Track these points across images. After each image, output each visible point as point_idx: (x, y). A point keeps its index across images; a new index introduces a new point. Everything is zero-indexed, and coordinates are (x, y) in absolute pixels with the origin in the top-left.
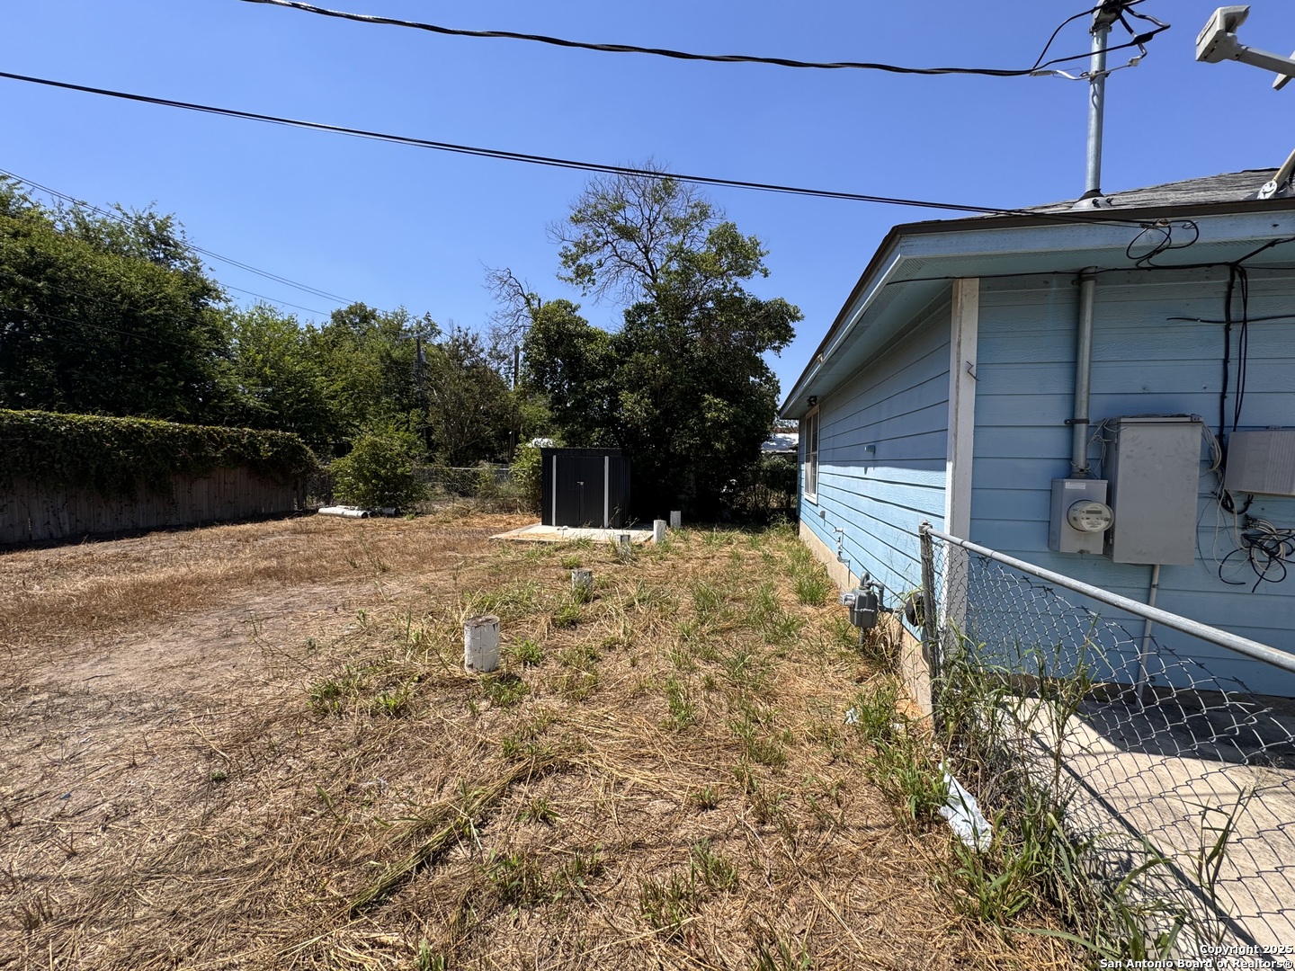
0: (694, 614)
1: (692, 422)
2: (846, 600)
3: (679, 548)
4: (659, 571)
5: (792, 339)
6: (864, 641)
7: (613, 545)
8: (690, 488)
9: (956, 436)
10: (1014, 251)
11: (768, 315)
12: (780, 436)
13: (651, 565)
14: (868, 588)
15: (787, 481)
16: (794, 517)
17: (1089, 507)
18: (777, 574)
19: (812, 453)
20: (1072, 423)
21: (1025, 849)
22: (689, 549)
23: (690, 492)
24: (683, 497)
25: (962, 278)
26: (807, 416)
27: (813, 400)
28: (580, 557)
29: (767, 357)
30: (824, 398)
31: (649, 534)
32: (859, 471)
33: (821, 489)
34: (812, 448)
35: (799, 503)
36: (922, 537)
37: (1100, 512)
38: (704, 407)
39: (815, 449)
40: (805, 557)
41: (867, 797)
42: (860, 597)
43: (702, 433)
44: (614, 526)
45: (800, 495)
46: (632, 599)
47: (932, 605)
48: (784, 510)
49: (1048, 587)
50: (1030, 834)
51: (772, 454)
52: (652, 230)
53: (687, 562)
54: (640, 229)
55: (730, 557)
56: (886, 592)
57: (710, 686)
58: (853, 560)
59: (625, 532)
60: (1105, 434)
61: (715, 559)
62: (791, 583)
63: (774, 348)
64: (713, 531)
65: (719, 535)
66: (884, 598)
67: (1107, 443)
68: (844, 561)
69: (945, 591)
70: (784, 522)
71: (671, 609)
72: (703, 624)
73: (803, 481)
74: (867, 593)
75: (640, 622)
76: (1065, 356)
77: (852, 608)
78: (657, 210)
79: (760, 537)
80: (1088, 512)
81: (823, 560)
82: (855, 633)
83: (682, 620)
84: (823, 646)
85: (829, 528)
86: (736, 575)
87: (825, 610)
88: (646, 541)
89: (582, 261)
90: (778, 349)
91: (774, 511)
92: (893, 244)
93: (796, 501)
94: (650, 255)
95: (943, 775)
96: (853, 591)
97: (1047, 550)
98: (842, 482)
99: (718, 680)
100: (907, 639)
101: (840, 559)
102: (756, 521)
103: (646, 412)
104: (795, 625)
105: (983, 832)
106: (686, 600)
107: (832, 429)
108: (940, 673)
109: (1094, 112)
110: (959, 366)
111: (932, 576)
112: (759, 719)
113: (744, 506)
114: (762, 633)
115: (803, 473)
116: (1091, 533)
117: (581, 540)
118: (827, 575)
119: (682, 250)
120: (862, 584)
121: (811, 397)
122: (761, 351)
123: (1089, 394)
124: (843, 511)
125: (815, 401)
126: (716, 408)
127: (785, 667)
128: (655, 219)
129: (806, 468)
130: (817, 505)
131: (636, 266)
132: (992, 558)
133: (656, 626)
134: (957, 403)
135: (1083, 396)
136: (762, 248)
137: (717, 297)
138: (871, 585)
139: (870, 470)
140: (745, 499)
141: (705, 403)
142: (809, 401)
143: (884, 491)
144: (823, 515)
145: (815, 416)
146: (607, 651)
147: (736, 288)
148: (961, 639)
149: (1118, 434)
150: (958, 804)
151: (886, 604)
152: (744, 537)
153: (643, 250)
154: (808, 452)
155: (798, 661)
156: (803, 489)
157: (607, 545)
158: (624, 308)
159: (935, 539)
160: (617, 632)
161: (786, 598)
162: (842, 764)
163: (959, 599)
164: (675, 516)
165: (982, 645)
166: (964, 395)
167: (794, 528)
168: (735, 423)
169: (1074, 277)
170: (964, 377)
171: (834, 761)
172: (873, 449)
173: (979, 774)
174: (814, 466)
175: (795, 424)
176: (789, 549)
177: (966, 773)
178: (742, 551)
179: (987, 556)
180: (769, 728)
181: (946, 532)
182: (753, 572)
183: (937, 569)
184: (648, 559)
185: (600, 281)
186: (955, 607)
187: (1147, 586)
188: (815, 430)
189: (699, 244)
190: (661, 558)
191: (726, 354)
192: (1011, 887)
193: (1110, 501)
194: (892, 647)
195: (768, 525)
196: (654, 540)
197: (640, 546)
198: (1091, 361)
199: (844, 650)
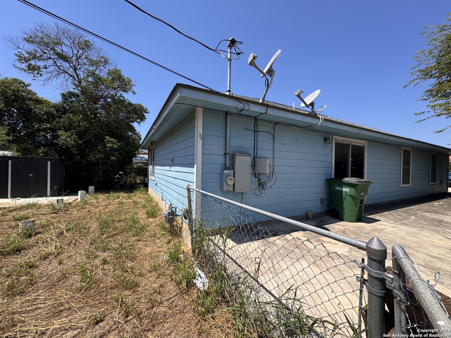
0: (98, 231)
1: (100, 148)
2: (164, 214)
3: (93, 202)
4: (81, 214)
5: (145, 120)
6: (170, 228)
7: (53, 205)
8: (99, 176)
9: (197, 157)
10: (211, 101)
11: (135, 109)
12: (141, 156)
13: (76, 212)
14: (171, 209)
15: (143, 172)
16: (146, 185)
17: (230, 178)
18: (139, 208)
19: (153, 162)
20: (225, 154)
21: (217, 284)
22: (98, 202)
23: (100, 178)
24: (96, 180)
25: (198, 107)
26: (151, 148)
27: (152, 143)
28: (28, 213)
29: (135, 125)
30: (156, 142)
31: (76, 197)
32: (168, 168)
33: (156, 175)
34: (152, 160)
35: (148, 180)
36: (187, 190)
37: (232, 179)
38: (106, 142)
39: (153, 161)
40: (150, 200)
41: (170, 286)
42: (169, 213)
43: (105, 153)
44: (52, 195)
45: (148, 177)
46: (62, 230)
47: (191, 213)
48: (142, 183)
49: (221, 202)
50: (218, 279)
51: (138, 162)
52: (79, 60)
53: (97, 208)
54: (71, 58)
55: (118, 204)
56: (178, 210)
57: (105, 262)
58: (167, 200)
59: (60, 198)
60: (233, 157)
61: (111, 205)
62: (144, 211)
63: (138, 122)
64: (110, 194)
65: (113, 195)
66: (177, 212)
67: (233, 160)
68: (164, 200)
69: (194, 207)
70: (142, 188)
71: (85, 231)
72: (103, 235)
73: (150, 172)
74: (171, 211)
75: (66, 240)
76: (224, 135)
77: (166, 217)
78: (81, 53)
79: (132, 194)
80: (230, 179)
81: (157, 200)
82: (167, 226)
83: (91, 236)
84: (156, 233)
85: (159, 189)
86: (120, 211)
87: (157, 219)
88: (74, 201)
89: (33, 62)
90: (139, 123)
91: (138, 184)
92: (177, 90)
93: (147, 180)
94: (77, 71)
95: (194, 269)
96: (166, 211)
97: (221, 191)
98: (163, 172)
99: (109, 259)
100: (184, 224)
101: (162, 200)
102: (131, 188)
103: (74, 141)
104: (145, 227)
105: (206, 283)
106: (94, 226)
107: (160, 153)
108: (193, 234)
109: (229, 69)
110: (197, 134)
111: (191, 202)
112: (128, 270)
113: (125, 182)
114: (131, 233)
115: (150, 169)
116: (230, 185)
117: (29, 204)
118: (158, 206)
119: (94, 74)
120: (169, 207)
121: (152, 141)
122: (132, 123)
123: (229, 146)
124: (163, 182)
125: (153, 143)
126: (111, 143)
127: (140, 244)
128: (80, 56)
129: (150, 167)
130: (154, 181)
131: (68, 74)
132: (207, 195)
133: (76, 241)
134: (197, 146)
135: (228, 147)
136: (132, 83)
137: (113, 97)
138: (172, 208)
139: (172, 167)
140: (126, 180)
141: (106, 140)
142: (151, 143)
143: (176, 175)
144: (156, 184)
145: (154, 148)
146: (43, 261)
147: (121, 96)
148: (199, 222)
149: (235, 157)
150: (199, 277)
151: (177, 213)
152: (125, 195)
153: (74, 68)
154: (151, 161)
155: (146, 241)
156: (150, 175)
157: (48, 205)
158: (62, 92)
159: (191, 190)
160: (51, 249)
161: (142, 217)
162: (162, 277)
163: (198, 209)
164: (91, 188)
165: (205, 223)
166: (199, 143)
167: (146, 190)
168: (121, 149)
169: (225, 113)
170: (199, 138)
171: (158, 277)
172: (173, 160)
173: (205, 264)
174: (153, 166)
175: (147, 151)
176: (144, 198)
177: (201, 265)
178: (124, 200)
179: (206, 194)
180: (133, 272)
181: (195, 188)
182: (129, 209)
183: (192, 200)
184: (74, 209)
185: (45, 76)
186: (197, 211)
187: (242, 198)
188: (154, 153)
189: (103, 73)
190: (82, 208)
191: (117, 121)
192: (214, 299)
193: (234, 176)
194: (179, 228)
195: (136, 189)
196: (79, 200)
197: (70, 204)
198: (229, 137)
199: (163, 232)
